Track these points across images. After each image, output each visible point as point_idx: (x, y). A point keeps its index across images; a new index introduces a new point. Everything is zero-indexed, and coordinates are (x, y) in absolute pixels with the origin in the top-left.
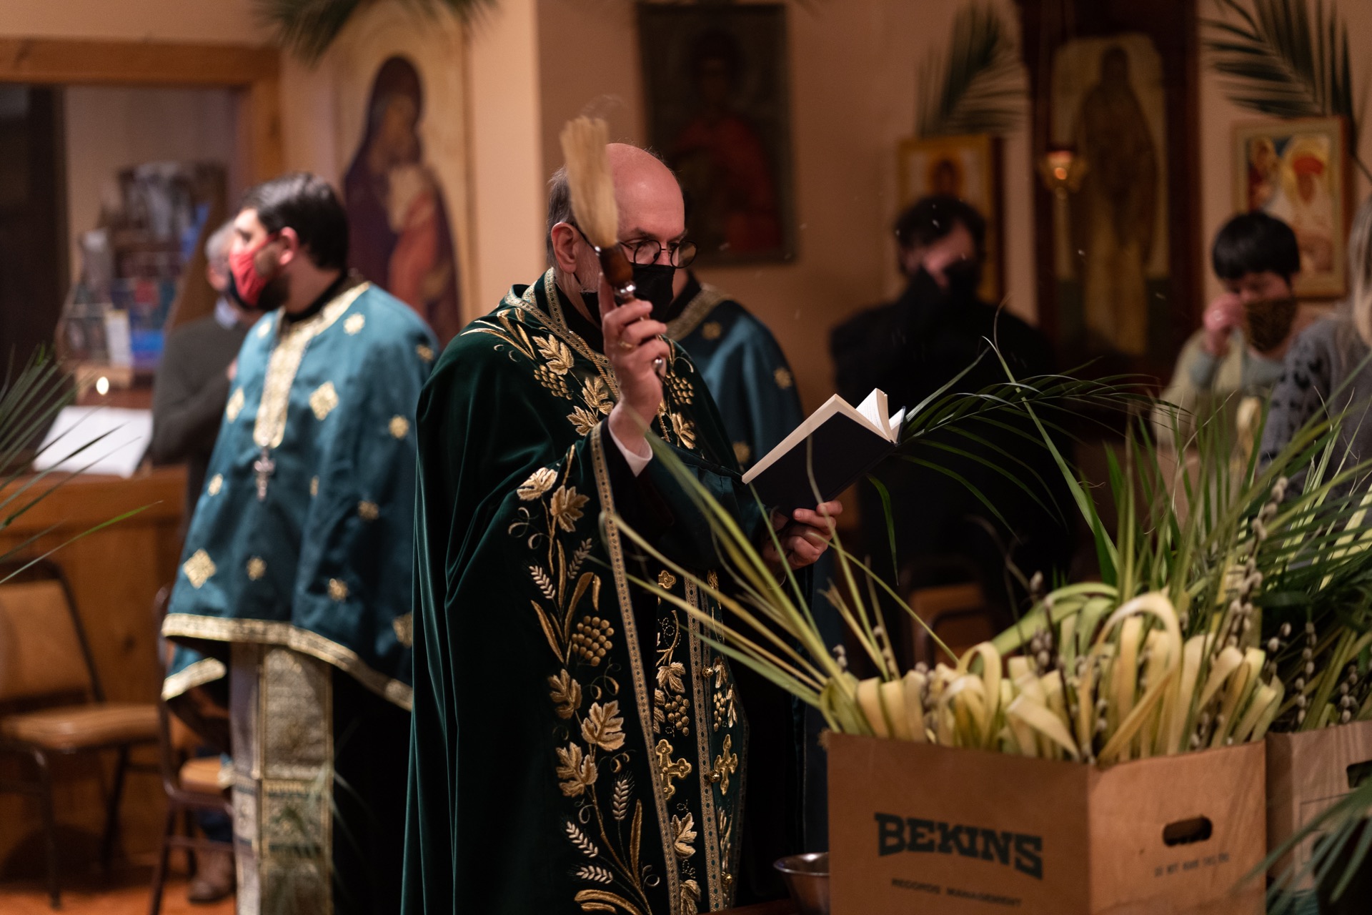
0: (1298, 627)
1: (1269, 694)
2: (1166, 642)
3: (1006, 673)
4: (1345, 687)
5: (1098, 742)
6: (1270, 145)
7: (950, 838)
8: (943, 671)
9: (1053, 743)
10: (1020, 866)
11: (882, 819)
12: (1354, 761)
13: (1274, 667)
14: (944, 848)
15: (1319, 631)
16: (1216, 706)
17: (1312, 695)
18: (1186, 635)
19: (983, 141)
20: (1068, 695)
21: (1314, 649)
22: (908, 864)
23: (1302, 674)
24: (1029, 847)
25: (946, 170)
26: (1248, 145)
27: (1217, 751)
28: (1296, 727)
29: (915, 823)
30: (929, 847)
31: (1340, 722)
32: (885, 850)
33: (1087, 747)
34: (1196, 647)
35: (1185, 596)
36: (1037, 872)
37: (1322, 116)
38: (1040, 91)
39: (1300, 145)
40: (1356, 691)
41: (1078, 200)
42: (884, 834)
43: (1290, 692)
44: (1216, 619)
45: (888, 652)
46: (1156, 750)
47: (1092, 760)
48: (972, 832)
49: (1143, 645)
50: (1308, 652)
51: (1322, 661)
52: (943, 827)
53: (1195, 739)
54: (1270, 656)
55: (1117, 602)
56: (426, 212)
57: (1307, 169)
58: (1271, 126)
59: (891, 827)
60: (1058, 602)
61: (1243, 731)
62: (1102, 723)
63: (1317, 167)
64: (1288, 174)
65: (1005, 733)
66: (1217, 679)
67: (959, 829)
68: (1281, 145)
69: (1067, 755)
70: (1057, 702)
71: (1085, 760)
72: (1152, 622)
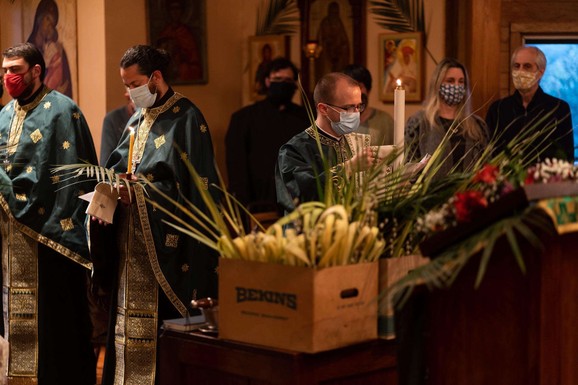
0: (391, 220)
1: (380, 244)
2: (342, 224)
3: (284, 235)
4: (408, 242)
5: (318, 260)
6: (393, 42)
7: (264, 296)
8: (261, 235)
9: (302, 261)
10: (289, 306)
11: (238, 289)
12: (411, 269)
13: (382, 234)
14: (261, 299)
15: (399, 221)
16: (361, 248)
17: (396, 245)
18: (350, 222)
19: (282, 37)
20: (307, 243)
21: (397, 228)
22: (248, 306)
23: (392, 237)
24: (292, 299)
25: (267, 49)
26: (385, 41)
27: (361, 264)
28: (390, 256)
29: (250, 291)
30: (255, 299)
31: (406, 255)
32: (239, 300)
33: (314, 262)
34: (353, 227)
35: (350, 208)
36: (294, 307)
37: (413, 31)
38: (304, 19)
39: (404, 43)
40: (412, 244)
41: (319, 62)
42: (239, 294)
43: (388, 244)
44: (361, 217)
45: (241, 227)
46: (339, 263)
47: (315, 267)
48: (271, 293)
49: (334, 225)
50: (394, 229)
51: (400, 233)
52: (260, 292)
53: (353, 260)
54: (381, 230)
55: (324, 209)
56: (59, 60)
57: (407, 52)
58: (394, 35)
59: (242, 292)
60: (304, 208)
61: (370, 257)
62: (319, 253)
63: (411, 51)
64: (400, 54)
65: (284, 257)
66: (361, 238)
67: (266, 292)
68: (398, 42)
69: (306, 265)
70: (303, 245)
71: (312, 266)
72: (337, 216)
